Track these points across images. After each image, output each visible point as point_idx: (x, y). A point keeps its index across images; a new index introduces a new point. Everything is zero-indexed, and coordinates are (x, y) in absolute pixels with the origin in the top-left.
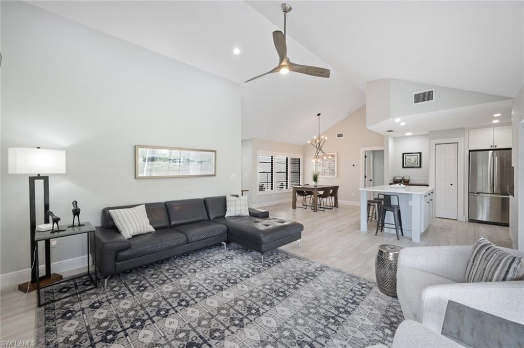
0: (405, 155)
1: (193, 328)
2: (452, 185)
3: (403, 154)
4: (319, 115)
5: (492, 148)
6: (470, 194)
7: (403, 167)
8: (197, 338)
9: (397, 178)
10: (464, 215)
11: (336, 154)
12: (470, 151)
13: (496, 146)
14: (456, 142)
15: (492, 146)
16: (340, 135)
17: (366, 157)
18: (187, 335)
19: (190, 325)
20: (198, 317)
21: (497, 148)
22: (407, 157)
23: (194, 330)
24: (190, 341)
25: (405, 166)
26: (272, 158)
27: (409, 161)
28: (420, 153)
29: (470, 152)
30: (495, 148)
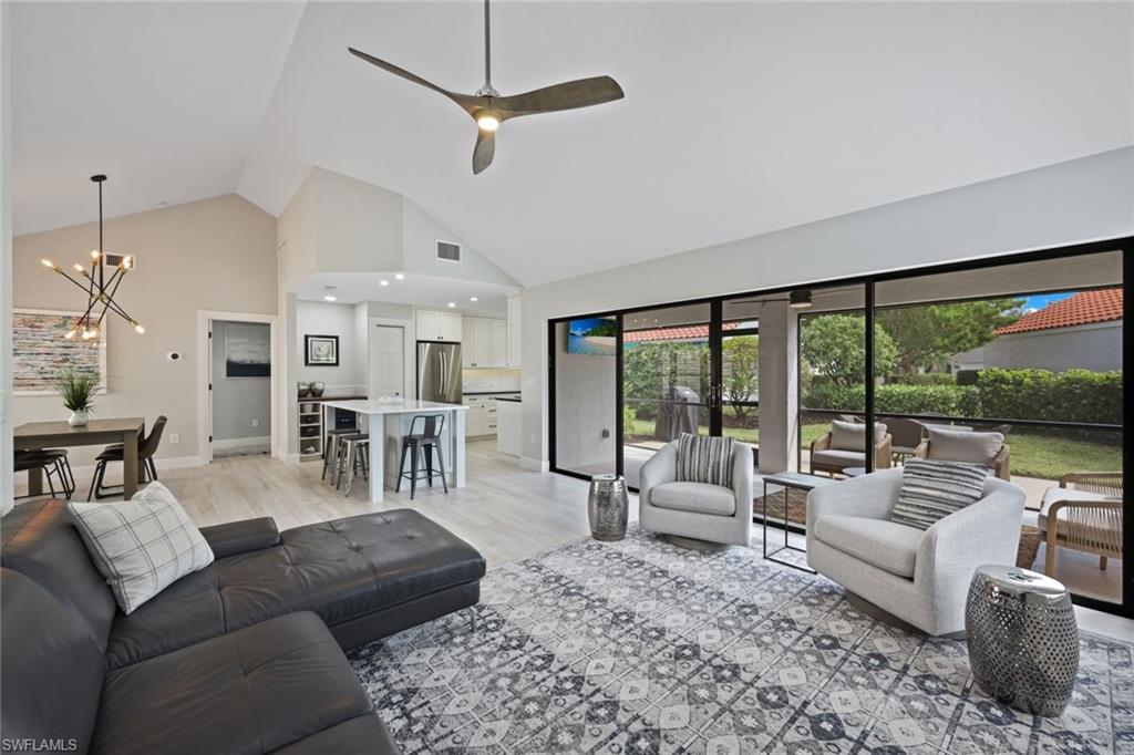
0: (309, 339)
1: (775, 738)
2: (397, 394)
3: (306, 337)
7: (307, 364)
8: (798, 727)
9: (302, 387)
12: (418, 342)
13: (442, 338)
14: (403, 326)
15: (439, 338)
17: (210, 336)
18: (799, 746)
19: (767, 747)
20: (735, 737)
21: (444, 340)
22: (314, 344)
23: (781, 735)
24: (811, 737)
25: (310, 362)
27: (317, 351)
28: (336, 338)
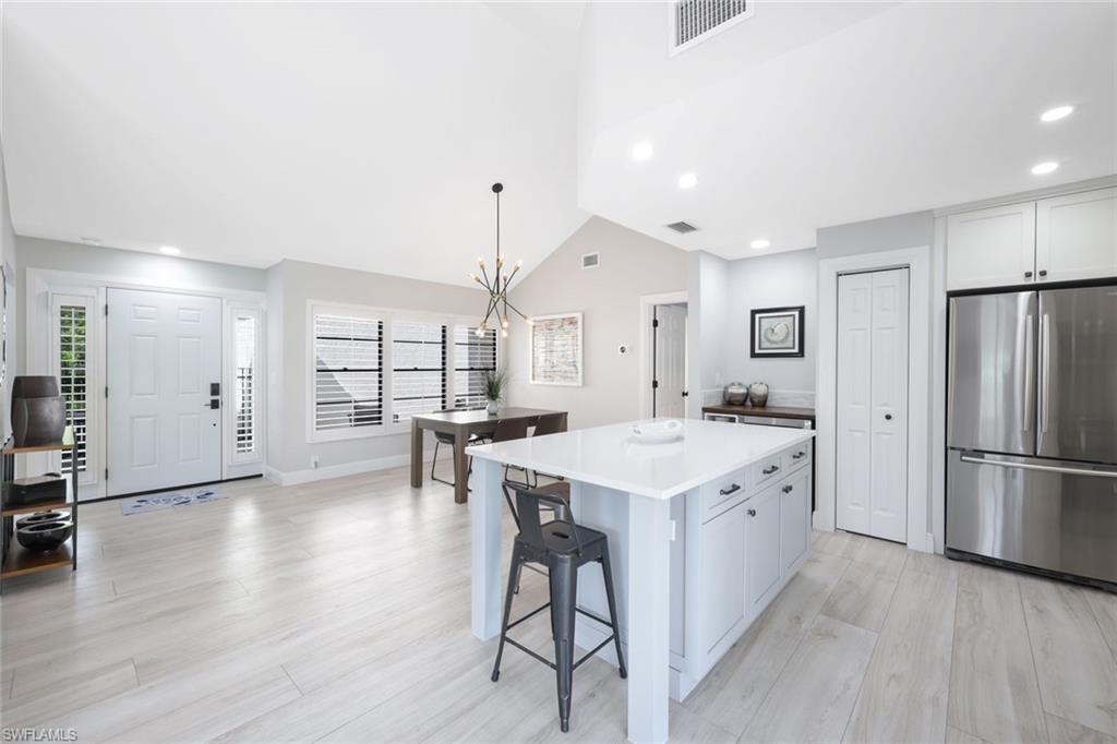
0: (757, 316)
2: (888, 417)
3: (754, 313)
4: (497, 188)
5: (1031, 281)
6: (949, 451)
7: (754, 355)
9: (734, 390)
10: (930, 528)
11: (579, 316)
12: (951, 294)
13: (1043, 273)
14: (904, 262)
15: (1028, 275)
16: (590, 261)
17: (655, 323)
21: (1049, 279)
22: (766, 323)
25: (757, 351)
26: (380, 327)
27: (769, 335)
28: (802, 310)
29: (952, 299)
30: (1039, 280)
